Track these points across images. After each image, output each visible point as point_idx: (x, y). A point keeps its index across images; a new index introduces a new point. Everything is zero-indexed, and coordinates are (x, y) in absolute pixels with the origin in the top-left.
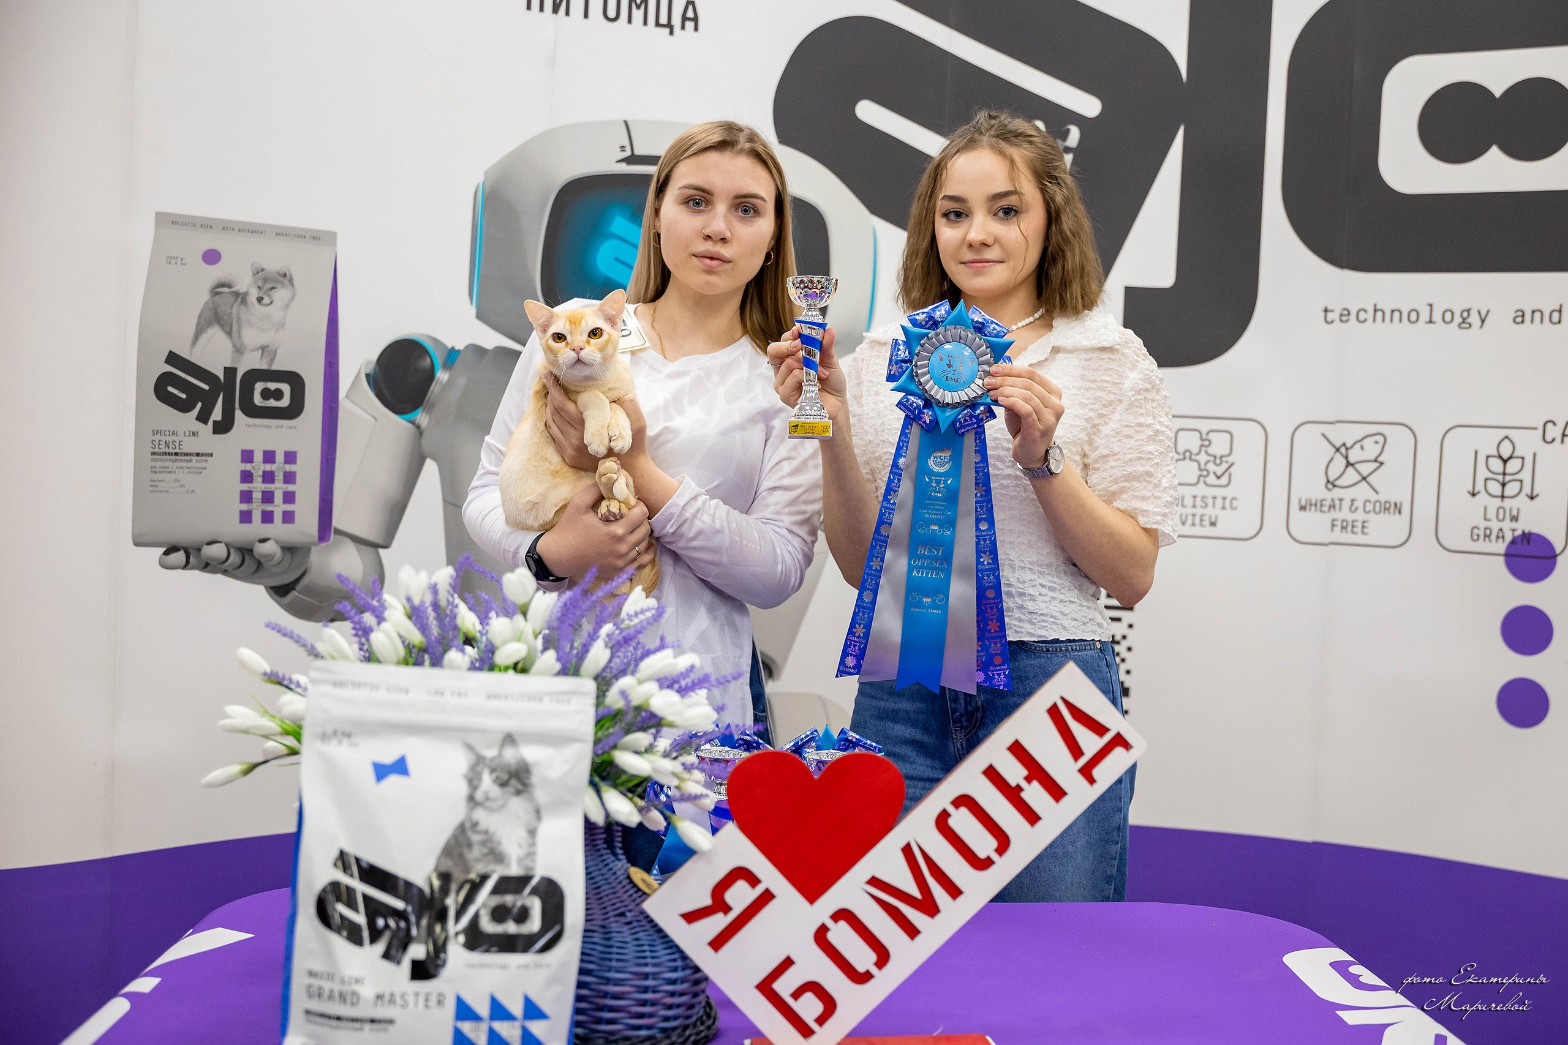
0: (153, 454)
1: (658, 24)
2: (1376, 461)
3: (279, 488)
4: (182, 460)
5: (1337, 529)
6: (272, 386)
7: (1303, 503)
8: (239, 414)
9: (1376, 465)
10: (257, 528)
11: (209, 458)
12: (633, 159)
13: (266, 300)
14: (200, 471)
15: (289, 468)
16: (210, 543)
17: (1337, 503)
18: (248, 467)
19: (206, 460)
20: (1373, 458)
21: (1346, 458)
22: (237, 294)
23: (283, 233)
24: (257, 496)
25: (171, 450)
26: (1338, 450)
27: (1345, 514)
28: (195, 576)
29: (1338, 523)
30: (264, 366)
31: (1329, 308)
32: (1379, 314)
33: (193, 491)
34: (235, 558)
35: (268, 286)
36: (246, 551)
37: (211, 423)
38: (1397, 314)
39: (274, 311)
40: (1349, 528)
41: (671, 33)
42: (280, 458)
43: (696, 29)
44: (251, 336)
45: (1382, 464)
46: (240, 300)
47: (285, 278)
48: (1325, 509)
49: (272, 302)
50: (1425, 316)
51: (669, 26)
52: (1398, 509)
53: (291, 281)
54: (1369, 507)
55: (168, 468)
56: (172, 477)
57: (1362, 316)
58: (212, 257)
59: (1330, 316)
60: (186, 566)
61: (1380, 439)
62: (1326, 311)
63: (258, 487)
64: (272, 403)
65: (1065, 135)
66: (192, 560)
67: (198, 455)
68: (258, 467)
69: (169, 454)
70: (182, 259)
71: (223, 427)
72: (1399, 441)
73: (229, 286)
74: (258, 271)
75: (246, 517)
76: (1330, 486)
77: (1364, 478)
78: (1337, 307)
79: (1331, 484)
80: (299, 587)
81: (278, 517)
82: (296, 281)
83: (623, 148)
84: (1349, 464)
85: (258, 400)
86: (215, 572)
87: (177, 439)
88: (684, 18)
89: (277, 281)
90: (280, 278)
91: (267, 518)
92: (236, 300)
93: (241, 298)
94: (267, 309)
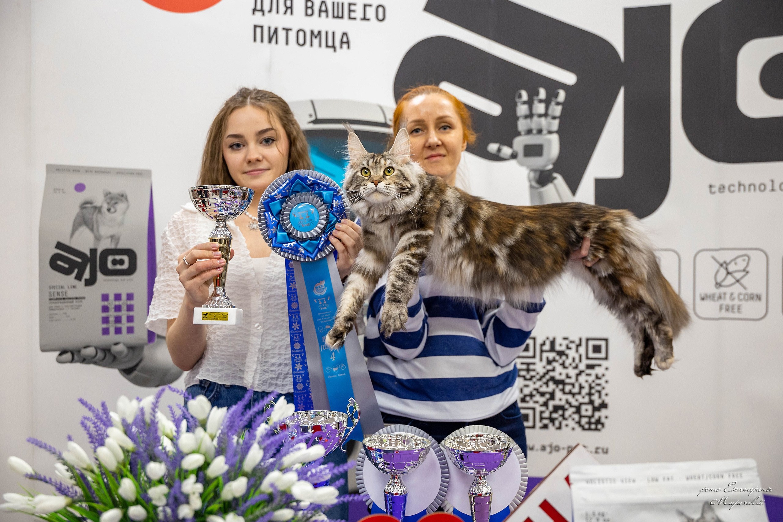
0: (50, 299)
1: (327, 46)
2: (744, 270)
3: (124, 314)
4: (68, 302)
5: (724, 310)
6: (118, 257)
7: (703, 296)
8: (99, 275)
9: (743, 273)
10: (112, 337)
11: (83, 300)
12: (317, 121)
13: (112, 210)
14: (78, 307)
15: (129, 302)
16: (86, 347)
17: (723, 296)
18: (106, 303)
19: (82, 302)
20: (742, 268)
21: (727, 269)
22: (95, 208)
23: (120, 172)
24: (112, 319)
25: (61, 297)
26: (721, 265)
27: (727, 301)
28: (78, 366)
29: (724, 307)
30: (113, 247)
31: (713, 184)
32: (742, 187)
33: (74, 319)
34: (100, 355)
35: (113, 202)
36: (106, 350)
37: (83, 280)
38: (752, 187)
39: (118, 216)
40: (730, 309)
41: (335, 51)
42: (124, 297)
43: (349, 47)
44: (105, 231)
45: (747, 272)
46: (97, 211)
47: (123, 197)
48: (716, 299)
49: (115, 211)
50: (769, 187)
51: (334, 47)
52: (759, 298)
53: (126, 199)
54: (742, 297)
55: (59, 307)
56: (62, 312)
57: (732, 188)
58: (80, 188)
59: (713, 190)
60: (72, 361)
61: (746, 258)
62: (711, 186)
63: (112, 314)
64: (118, 267)
65: (557, 95)
66: (76, 357)
67: (76, 298)
68: (112, 303)
69: (60, 299)
70: (63, 190)
71: (90, 282)
72: (757, 259)
73: (90, 203)
74: (107, 194)
75: (106, 332)
76: (718, 286)
77: (738, 281)
78: (717, 184)
79: (718, 285)
80: (138, 368)
81: (124, 330)
82: (129, 198)
83: (311, 116)
84: (728, 273)
85: (110, 266)
86: (89, 363)
87: (64, 290)
88: (342, 42)
89: (118, 199)
90: (120, 198)
91: (118, 331)
92: (95, 210)
93: (98, 209)
94: (114, 215)
